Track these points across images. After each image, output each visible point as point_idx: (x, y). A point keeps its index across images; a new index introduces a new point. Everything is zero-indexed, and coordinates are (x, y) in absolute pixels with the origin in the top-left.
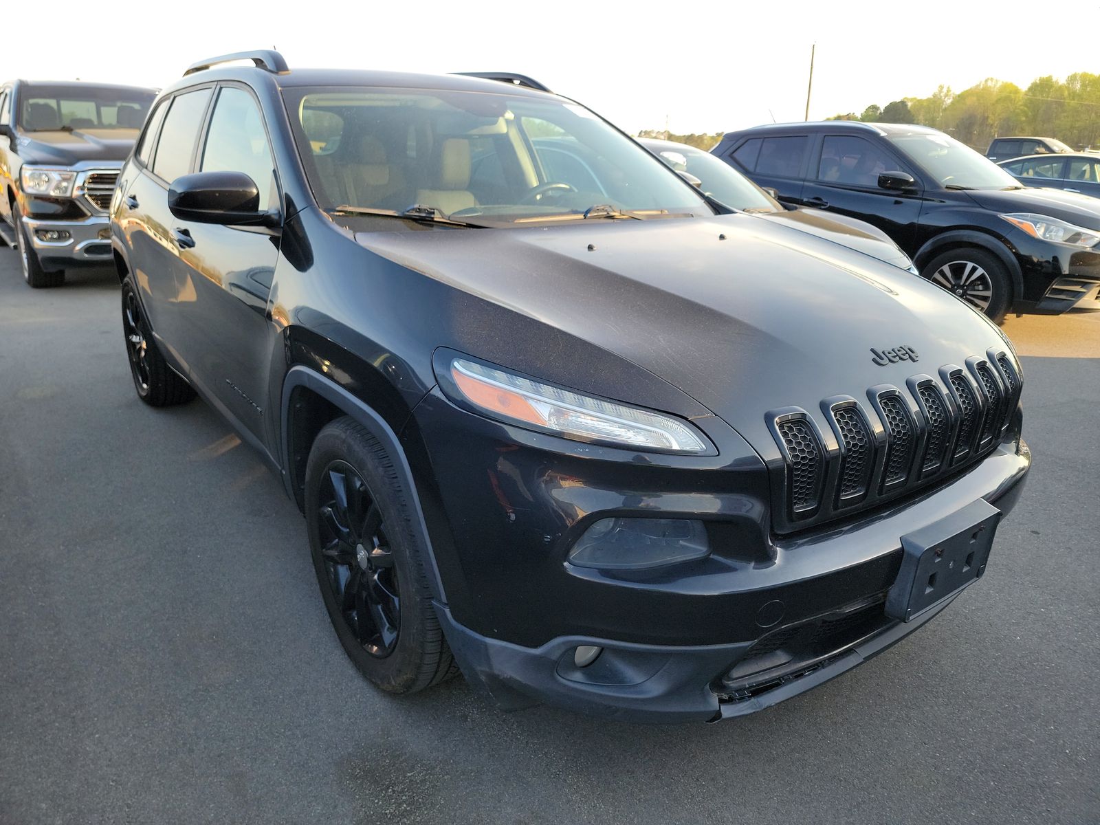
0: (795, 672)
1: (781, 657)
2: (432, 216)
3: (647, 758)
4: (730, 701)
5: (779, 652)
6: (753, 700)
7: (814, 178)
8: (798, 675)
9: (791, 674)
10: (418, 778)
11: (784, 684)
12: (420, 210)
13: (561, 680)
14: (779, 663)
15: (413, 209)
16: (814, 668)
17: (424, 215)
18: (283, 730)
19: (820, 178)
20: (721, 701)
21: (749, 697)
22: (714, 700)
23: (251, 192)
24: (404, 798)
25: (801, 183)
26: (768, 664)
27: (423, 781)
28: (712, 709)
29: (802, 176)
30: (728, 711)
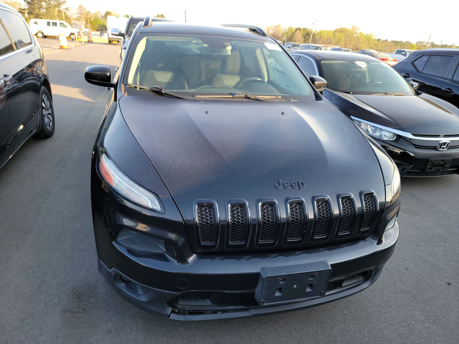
0: (213, 311)
1: (208, 302)
2: (162, 91)
3: (173, 324)
4: (178, 313)
5: (208, 300)
6: (188, 316)
7: (450, 78)
8: (215, 312)
9: (212, 311)
10: (92, 302)
11: (206, 314)
12: (156, 88)
13: (117, 284)
14: (205, 305)
15: (154, 87)
16: (223, 311)
17: (158, 90)
18: (68, 270)
19: (454, 78)
20: (173, 312)
21: (187, 314)
22: (169, 310)
23: (107, 75)
24: (83, 307)
25: (444, 80)
26: (200, 304)
27: (93, 304)
28: (167, 314)
29: (445, 76)
30: (173, 316)
